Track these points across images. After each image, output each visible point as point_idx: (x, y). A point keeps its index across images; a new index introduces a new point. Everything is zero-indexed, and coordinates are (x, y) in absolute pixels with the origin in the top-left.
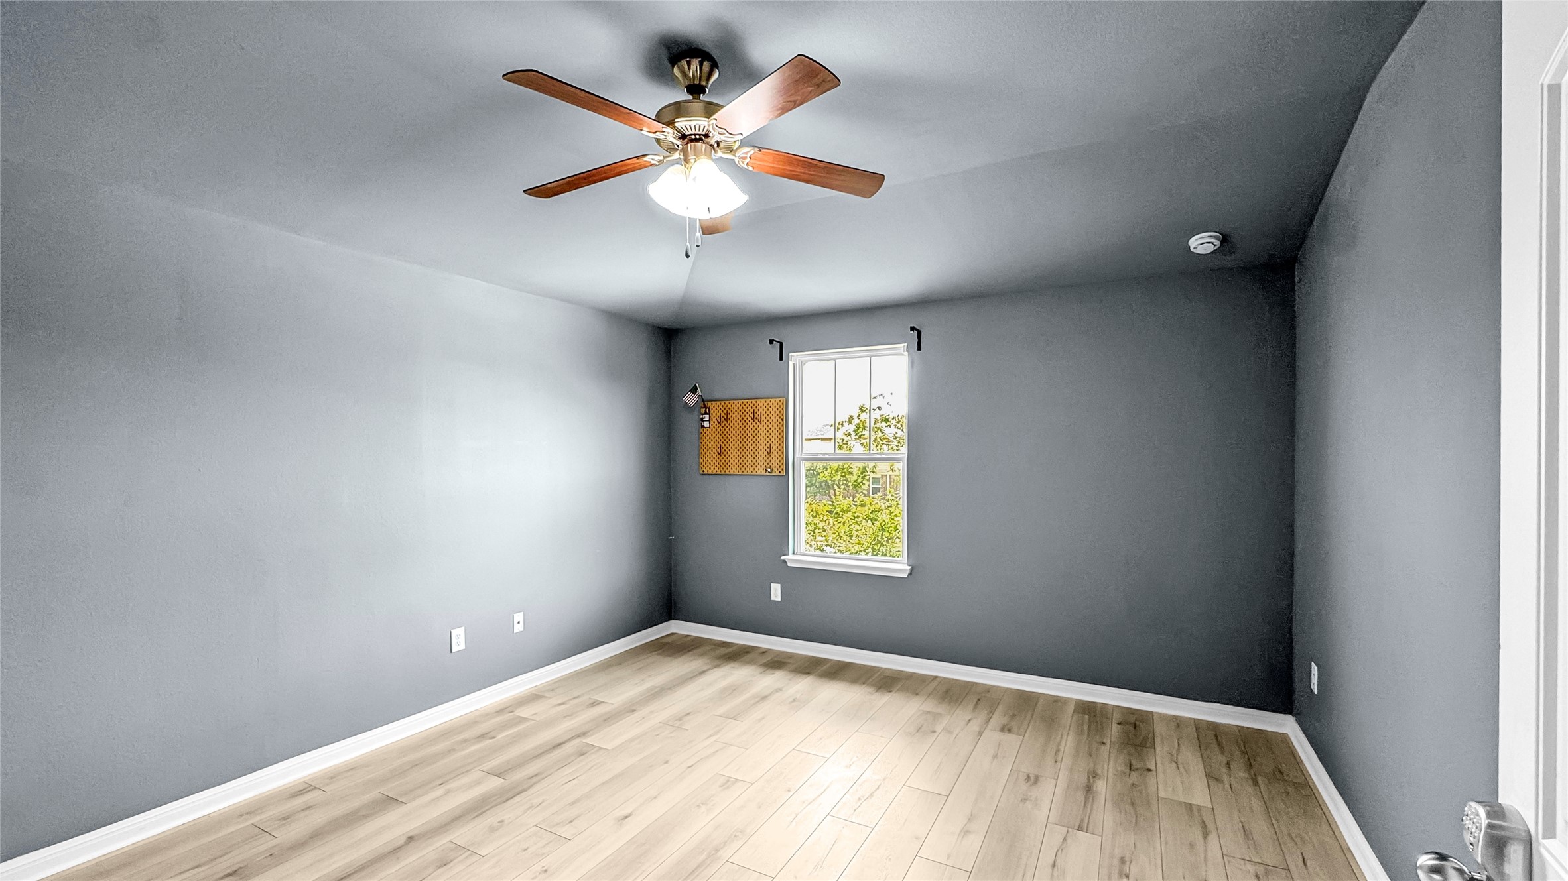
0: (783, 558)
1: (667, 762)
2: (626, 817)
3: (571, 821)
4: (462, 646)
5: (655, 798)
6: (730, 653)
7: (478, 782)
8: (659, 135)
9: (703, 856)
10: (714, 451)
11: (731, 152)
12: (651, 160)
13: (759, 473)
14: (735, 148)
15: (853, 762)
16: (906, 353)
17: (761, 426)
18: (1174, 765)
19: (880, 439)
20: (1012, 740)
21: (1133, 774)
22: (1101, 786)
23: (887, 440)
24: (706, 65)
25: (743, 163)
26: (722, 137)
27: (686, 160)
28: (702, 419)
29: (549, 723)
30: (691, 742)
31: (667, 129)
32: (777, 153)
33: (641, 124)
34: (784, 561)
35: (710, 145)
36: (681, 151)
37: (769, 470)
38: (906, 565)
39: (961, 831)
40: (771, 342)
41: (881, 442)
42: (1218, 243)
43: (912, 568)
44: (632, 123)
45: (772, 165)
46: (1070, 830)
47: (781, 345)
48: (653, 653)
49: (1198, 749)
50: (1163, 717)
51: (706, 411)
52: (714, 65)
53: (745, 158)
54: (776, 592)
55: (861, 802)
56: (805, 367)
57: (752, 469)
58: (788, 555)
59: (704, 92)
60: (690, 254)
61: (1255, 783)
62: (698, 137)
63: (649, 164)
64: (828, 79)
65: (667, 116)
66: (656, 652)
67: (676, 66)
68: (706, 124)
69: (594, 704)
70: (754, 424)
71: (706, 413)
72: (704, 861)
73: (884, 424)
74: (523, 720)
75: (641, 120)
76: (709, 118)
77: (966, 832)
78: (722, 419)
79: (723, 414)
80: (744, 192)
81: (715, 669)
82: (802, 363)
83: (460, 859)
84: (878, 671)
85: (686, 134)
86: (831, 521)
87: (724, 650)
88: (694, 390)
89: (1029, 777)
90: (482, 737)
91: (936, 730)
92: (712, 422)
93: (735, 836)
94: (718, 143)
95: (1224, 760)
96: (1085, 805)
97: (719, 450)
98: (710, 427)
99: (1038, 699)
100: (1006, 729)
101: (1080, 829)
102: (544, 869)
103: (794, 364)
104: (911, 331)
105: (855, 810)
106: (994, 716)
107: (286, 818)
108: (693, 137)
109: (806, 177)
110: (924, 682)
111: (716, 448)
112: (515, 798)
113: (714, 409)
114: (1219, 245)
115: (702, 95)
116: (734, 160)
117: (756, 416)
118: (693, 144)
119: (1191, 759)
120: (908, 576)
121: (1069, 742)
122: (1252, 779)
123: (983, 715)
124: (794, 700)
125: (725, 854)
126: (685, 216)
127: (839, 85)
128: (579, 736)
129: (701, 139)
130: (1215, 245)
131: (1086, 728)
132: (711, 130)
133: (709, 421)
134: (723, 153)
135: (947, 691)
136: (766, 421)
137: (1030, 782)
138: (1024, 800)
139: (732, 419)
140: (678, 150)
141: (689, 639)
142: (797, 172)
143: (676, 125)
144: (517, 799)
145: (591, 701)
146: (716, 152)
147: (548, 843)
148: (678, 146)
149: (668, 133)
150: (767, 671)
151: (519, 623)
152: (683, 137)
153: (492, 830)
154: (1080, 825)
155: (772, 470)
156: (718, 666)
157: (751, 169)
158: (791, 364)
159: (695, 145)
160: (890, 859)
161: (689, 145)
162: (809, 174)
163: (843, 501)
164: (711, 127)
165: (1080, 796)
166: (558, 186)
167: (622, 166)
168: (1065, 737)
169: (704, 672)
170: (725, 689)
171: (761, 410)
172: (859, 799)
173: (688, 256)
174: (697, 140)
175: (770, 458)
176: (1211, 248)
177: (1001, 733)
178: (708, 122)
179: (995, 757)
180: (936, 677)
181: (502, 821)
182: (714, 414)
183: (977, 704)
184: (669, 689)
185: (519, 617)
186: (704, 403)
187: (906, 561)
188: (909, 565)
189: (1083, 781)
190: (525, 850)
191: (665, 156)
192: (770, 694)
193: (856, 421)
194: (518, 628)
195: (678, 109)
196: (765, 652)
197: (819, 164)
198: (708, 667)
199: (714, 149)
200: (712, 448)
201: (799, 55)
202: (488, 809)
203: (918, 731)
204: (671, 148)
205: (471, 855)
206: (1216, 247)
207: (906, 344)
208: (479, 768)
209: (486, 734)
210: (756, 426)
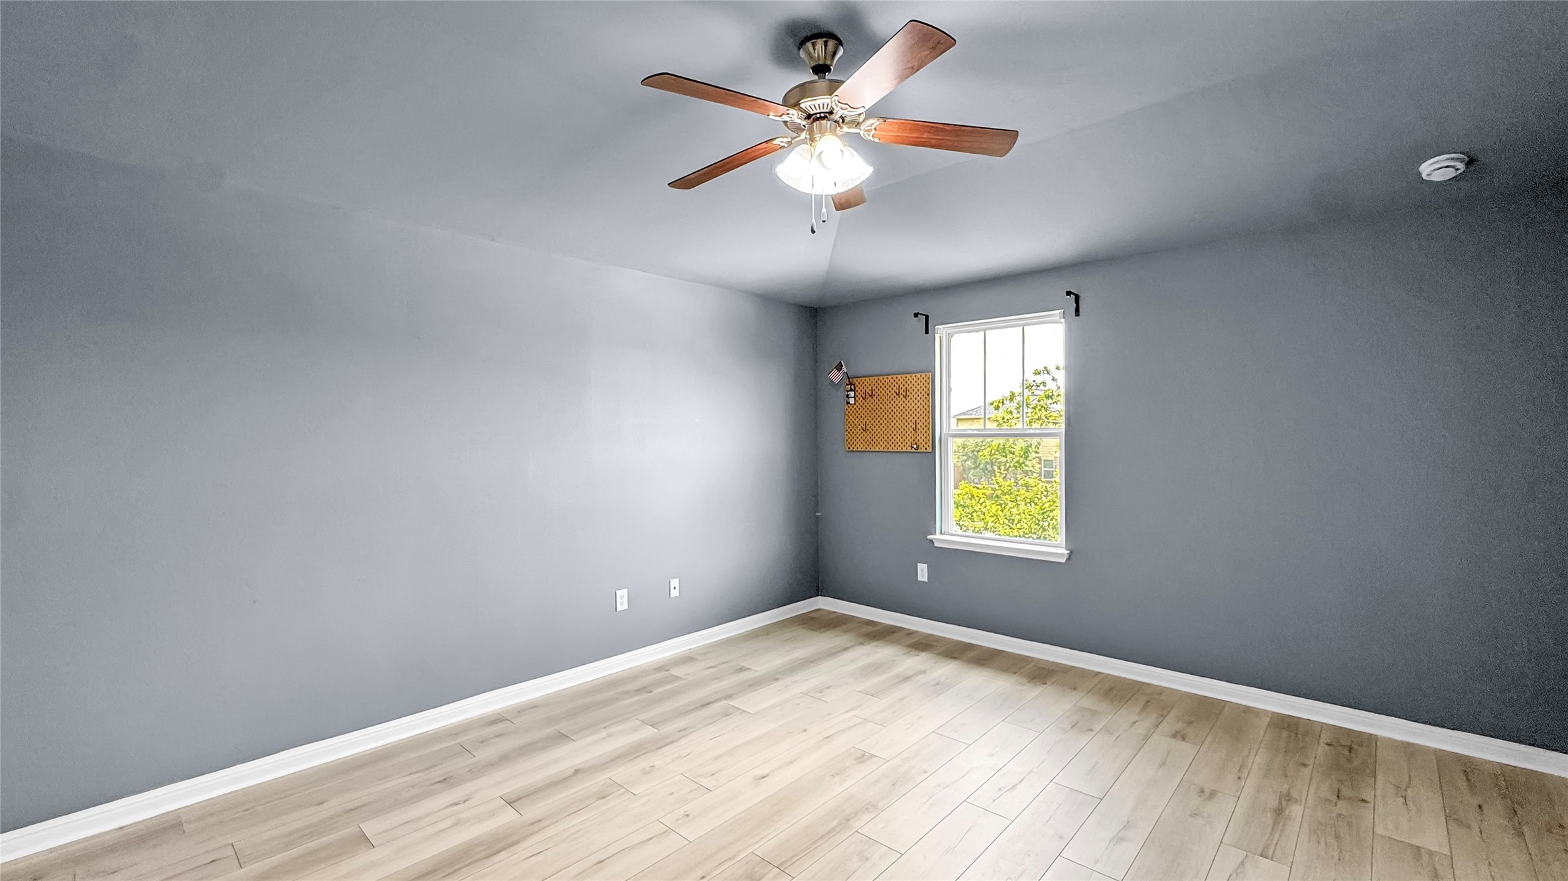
0: (930, 537)
1: (805, 731)
2: (764, 777)
3: (714, 774)
4: (626, 607)
5: (791, 763)
6: (874, 632)
7: (636, 729)
8: (785, 118)
9: (834, 823)
10: (860, 427)
11: (856, 126)
12: (779, 143)
13: (904, 450)
14: (861, 121)
15: (996, 752)
16: (1063, 320)
17: (907, 402)
18: (1401, 800)
19: (1046, 417)
20: (1186, 749)
21: (1340, 803)
22: (1295, 811)
23: (1052, 419)
24: (831, 44)
25: (869, 135)
26: (845, 112)
27: (812, 139)
28: (847, 396)
29: (699, 684)
30: (829, 714)
31: (792, 111)
32: (902, 121)
33: (767, 110)
34: (931, 541)
35: (835, 122)
36: (807, 130)
37: (915, 446)
38: (1064, 549)
39: (1114, 837)
40: (916, 315)
41: (1046, 420)
42: (1461, 166)
43: (1071, 552)
44: (759, 109)
45: (899, 135)
46: (1250, 854)
47: (927, 317)
48: (800, 626)
49: (1437, 784)
50: (1390, 742)
51: (851, 388)
52: (840, 43)
53: (870, 130)
54: (923, 573)
55: (1001, 792)
56: (953, 340)
57: (897, 446)
58: (935, 534)
59: (829, 70)
60: (815, 229)
61: (1521, 834)
62: (822, 115)
63: (779, 147)
64: (944, 39)
65: (792, 100)
66: (803, 626)
67: (801, 50)
68: (828, 101)
69: (741, 669)
70: (900, 399)
71: (851, 390)
72: (834, 828)
73: (1050, 400)
74: (677, 678)
75: (766, 106)
76: (831, 95)
77: (1119, 839)
78: (867, 395)
79: (868, 391)
80: (871, 165)
82: (950, 336)
83: (616, 794)
84: (1032, 661)
85: (812, 113)
86: (987, 504)
87: (870, 629)
88: (839, 367)
89: (1202, 791)
90: (639, 691)
91: (1094, 729)
92: (857, 399)
93: (867, 808)
94: (843, 119)
95: (1476, 802)
96: (1273, 829)
97: (864, 427)
98: (855, 404)
99: (1223, 708)
100: (1179, 736)
101: (1263, 855)
102: (687, 813)
103: (940, 337)
104: (1067, 295)
105: (994, 800)
106: (1165, 722)
107: (483, 741)
108: (818, 116)
109: (933, 142)
110: (1084, 676)
111: (862, 425)
113: (859, 386)
114: (1462, 170)
115: (827, 74)
116: (859, 133)
117: (901, 391)
118: (818, 122)
119: (1428, 799)
120: (1066, 561)
121: (1259, 760)
122: (1515, 829)
123: (1151, 718)
124: (938, 684)
125: (856, 824)
126: (811, 193)
127: (955, 45)
128: (725, 698)
129: (825, 117)
130: (1457, 169)
131: (1282, 746)
132: (834, 107)
133: (854, 397)
134: (849, 128)
135: (1111, 689)
136: (911, 396)
137: (1204, 797)
138: (1194, 815)
139: (876, 395)
140: (804, 130)
141: (835, 615)
142: (926, 138)
143: (801, 106)
144: (667, 748)
145: (739, 667)
146: (841, 128)
147: (692, 791)
148: (804, 126)
149: (793, 115)
151: (675, 588)
152: (809, 116)
153: (645, 772)
154: (1263, 851)
155: (918, 447)
156: (862, 644)
157: (877, 140)
158: (937, 337)
159: (820, 123)
160: (1028, 855)
161: (815, 124)
163: (1003, 483)
164: (834, 103)
165: (1269, 818)
166: (698, 177)
167: (752, 152)
168: (1253, 753)
169: (848, 648)
170: (866, 667)
171: (907, 385)
172: (1000, 790)
173: (813, 232)
174: (821, 118)
175: (916, 435)
176: (1451, 173)
177: (1174, 740)
178: (831, 99)
179: (1161, 765)
180: (1098, 673)
181: (653, 766)
182: (859, 391)
183: (1146, 704)
184: (812, 662)
185: (675, 583)
186: (849, 380)
187: (1064, 546)
188: (1067, 550)
189: (1273, 802)
190: (670, 795)
191: (793, 137)
192: (913, 676)
193: (1019, 399)
194: (675, 593)
195: (803, 90)
196: (910, 634)
197: (947, 127)
198: (853, 643)
199: (839, 126)
200: (857, 425)
201: (911, 21)
202: (642, 755)
203: (1072, 728)
204: (798, 129)
205: (625, 792)
206: (1459, 172)
207: (1063, 310)
208: (637, 717)
209: (645, 688)
210: (902, 402)
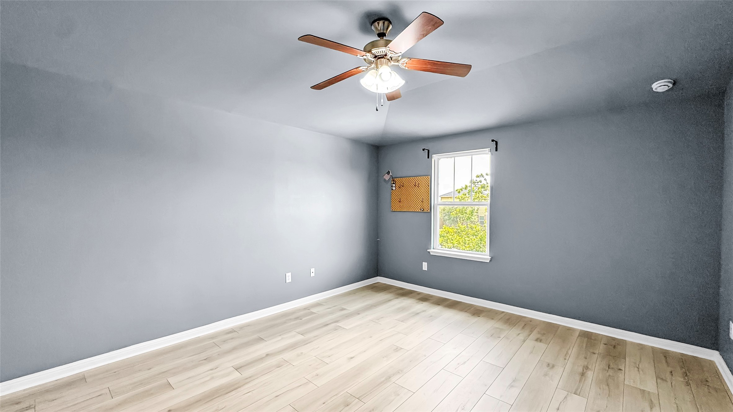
0: (428, 250)
1: (371, 337)
2: (352, 358)
3: (329, 357)
4: (290, 281)
5: (365, 351)
6: (403, 293)
7: (294, 336)
8: (365, 57)
9: (384, 379)
10: (397, 200)
11: (397, 61)
12: (362, 69)
13: (417, 211)
14: (399, 59)
15: (457, 347)
16: (490, 153)
17: (419, 189)
18: (636, 369)
19: (481, 197)
20: (542, 346)
21: (610, 370)
22: (590, 374)
23: (484, 197)
24: (386, 23)
25: (403, 66)
26: (392, 55)
27: (377, 67)
28: (392, 186)
29: (324, 315)
30: (382, 330)
31: (368, 54)
32: (419, 60)
33: (356, 53)
34: (429, 252)
35: (388, 59)
36: (375, 63)
37: (422, 209)
39: (509, 385)
40: (424, 150)
41: (481, 198)
42: (671, 85)
43: (492, 258)
44: (353, 53)
45: (417, 66)
46: (569, 393)
47: (428, 151)
48: (370, 290)
49: (652, 362)
50: (632, 343)
52: (390, 22)
53: (403, 64)
54: (425, 266)
55: (459, 365)
56: (440, 161)
57: (414, 209)
58: (431, 249)
59: (385, 35)
60: (378, 109)
61: (688, 384)
62: (382, 56)
63: (361, 71)
64: (438, 22)
65: (368, 49)
67: (373, 26)
69: (343, 309)
70: (415, 188)
71: (394, 183)
72: (384, 381)
73: (483, 189)
74: (313, 313)
75: (356, 51)
76: (386, 47)
77: (511, 386)
78: (401, 186)
79: (401, 184)
80: (403, 80)
81: (396, 299)
82: (439, 159)
83: (285, 365)
84: (474, 306)
85: (377, 55)
86: (455, 236)
87: (401, 291)
88: (388, 173)
89: (549, 365)
90: (297, 318)
91: (501, 337)
92: (396, 187)
93: (398, 372)
94: (391, 58)
95: (670, 369)
96: (579, 382)
98: (395, 190)
99: (559, 327)
100: (538, 340)
101: (575, 393)
102: (317, 374)
103: (434, 160)
104: (492, 141)
105: (456, 369)
106: (533, 333)
107: (224, 341)
108: (380, 56)
109: (432, 69)
110: (496, 313)
111: (398, 199)
112: (308, 344)
113: (397, 181)
114: (671, 87)
115: (384, 37)
116: (398, 65)
117: (416, 184)
119: (647, 366)
120: (489, 261)
121: (574, 351)
122: (686, 382)
123: (526, 332)
124: (431, 316)
125: (393, 379)
126: (376, 92)
127: (442, 24)
128: (335, 322)
130: (669, 87)
131: (584, 345)
134: (394, 62)
135: (508, 319)
136: (421, 186)
137: (548, 368)
138: (545, 375)
139: (405, 186)
141: (385, 285)
142: (429, 68)
143: (372, 52)
144: (308, 345)
145: (341, 308)
146: (391, 62)
147: (319, 364)
148: (374, 61)
149: (368, 56)
150: (420, 302)
151: (313, 272)
152: (376, 57)
153: (298, 356)
154: (575, 392)
155: (424, 209)
157: (407, 68)
159: (381, 60)
160: (471, 393)
161: (378, 60)
162: (436, 68)
163: (462, 226)
164: (387, 51)
165: (578, 378)
166: (324, 84)
167: (350, 73)
168: (571, 348)
169: (390, 300)
170: (399, 309)
171: (419, 182)
172: (458, 364)
173: (377, 110)
174: (381, 58)
175: (423, 204)
176: (666, 88)
177: (536, 342)
178: (386, 49)
179: (531, 352)
180: (503, 312)
181: (302, 353)
182: (397, 184)
183: (524, 326)
184: (374, 306)
185: (313, 270)
186: (393, 180)
187: (489, 255)
188: (490, 257)
189: (580, 370)
190: (310, 366)
191: (368, 66)
192: (420, 313)
193: (469, 188)
194: (313, 275)
195: (373, 45)
196: (419, 294)
197: (439, 63)
198: (393, 298)
199: (389, 61)
200: (396, 199)
201: (423, 12)
202: (297, 347)
203: (491, 336)
204: (370, 63)
205: (289, 364)
207: (490, 148)
208: (295, 330)
209: (299, 317)
210: (416, 189)
